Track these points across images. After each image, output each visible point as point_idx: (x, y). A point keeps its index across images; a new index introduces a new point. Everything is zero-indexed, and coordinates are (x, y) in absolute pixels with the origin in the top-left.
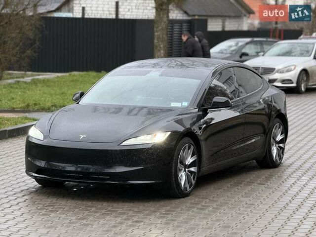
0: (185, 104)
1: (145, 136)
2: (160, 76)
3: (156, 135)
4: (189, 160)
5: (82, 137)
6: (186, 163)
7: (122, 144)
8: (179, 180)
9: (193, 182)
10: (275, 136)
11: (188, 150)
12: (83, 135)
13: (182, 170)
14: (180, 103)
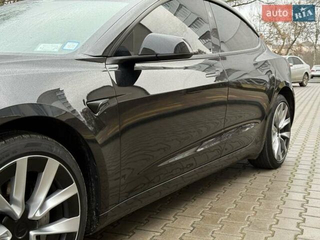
0: (72, 47)
10: (278, 121)
14: (60, 45)
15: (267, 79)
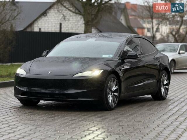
0: (111, 56)
1: (88, 72)
2: (95, 41)
3: (94, 71)
4: (114, 88)
5: (50, 72)
6: (112, 90)
7: (74, 76)
8: (108, 99)
9: (116, 102)
10: (163, 81)
11: (114, 82)
12: (50, 71)
13: (110, 93)
14: (108, 55)
15: (158, 64)
